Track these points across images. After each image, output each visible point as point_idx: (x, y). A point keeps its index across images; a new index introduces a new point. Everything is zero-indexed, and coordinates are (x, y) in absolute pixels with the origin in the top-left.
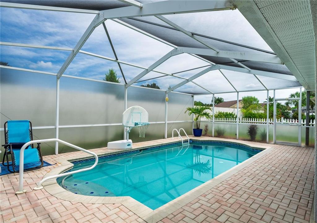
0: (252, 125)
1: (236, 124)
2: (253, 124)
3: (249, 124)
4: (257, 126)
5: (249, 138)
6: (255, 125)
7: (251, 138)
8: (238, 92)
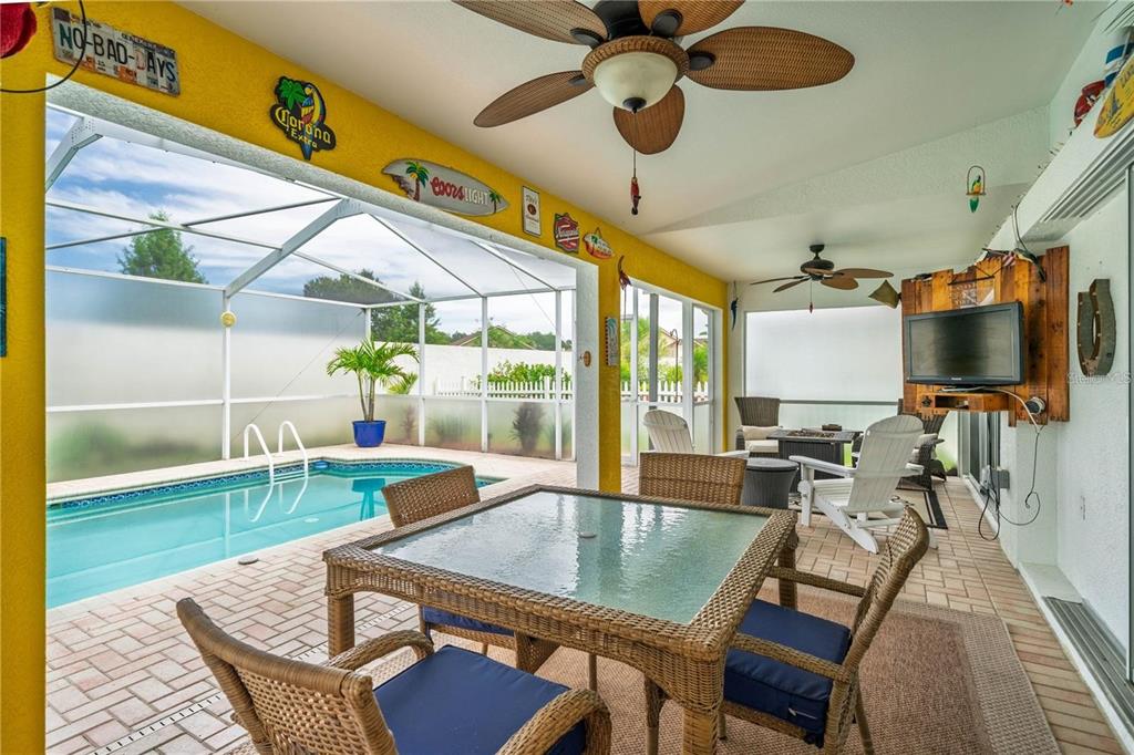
0: (526, 403)
1: (480, 402)
2: (531, 400)
3: (517, 399)
4: (543, 406)
5: (515, 444)
6: (534, 403)
7: (523, 444)
8: (484, 298)
